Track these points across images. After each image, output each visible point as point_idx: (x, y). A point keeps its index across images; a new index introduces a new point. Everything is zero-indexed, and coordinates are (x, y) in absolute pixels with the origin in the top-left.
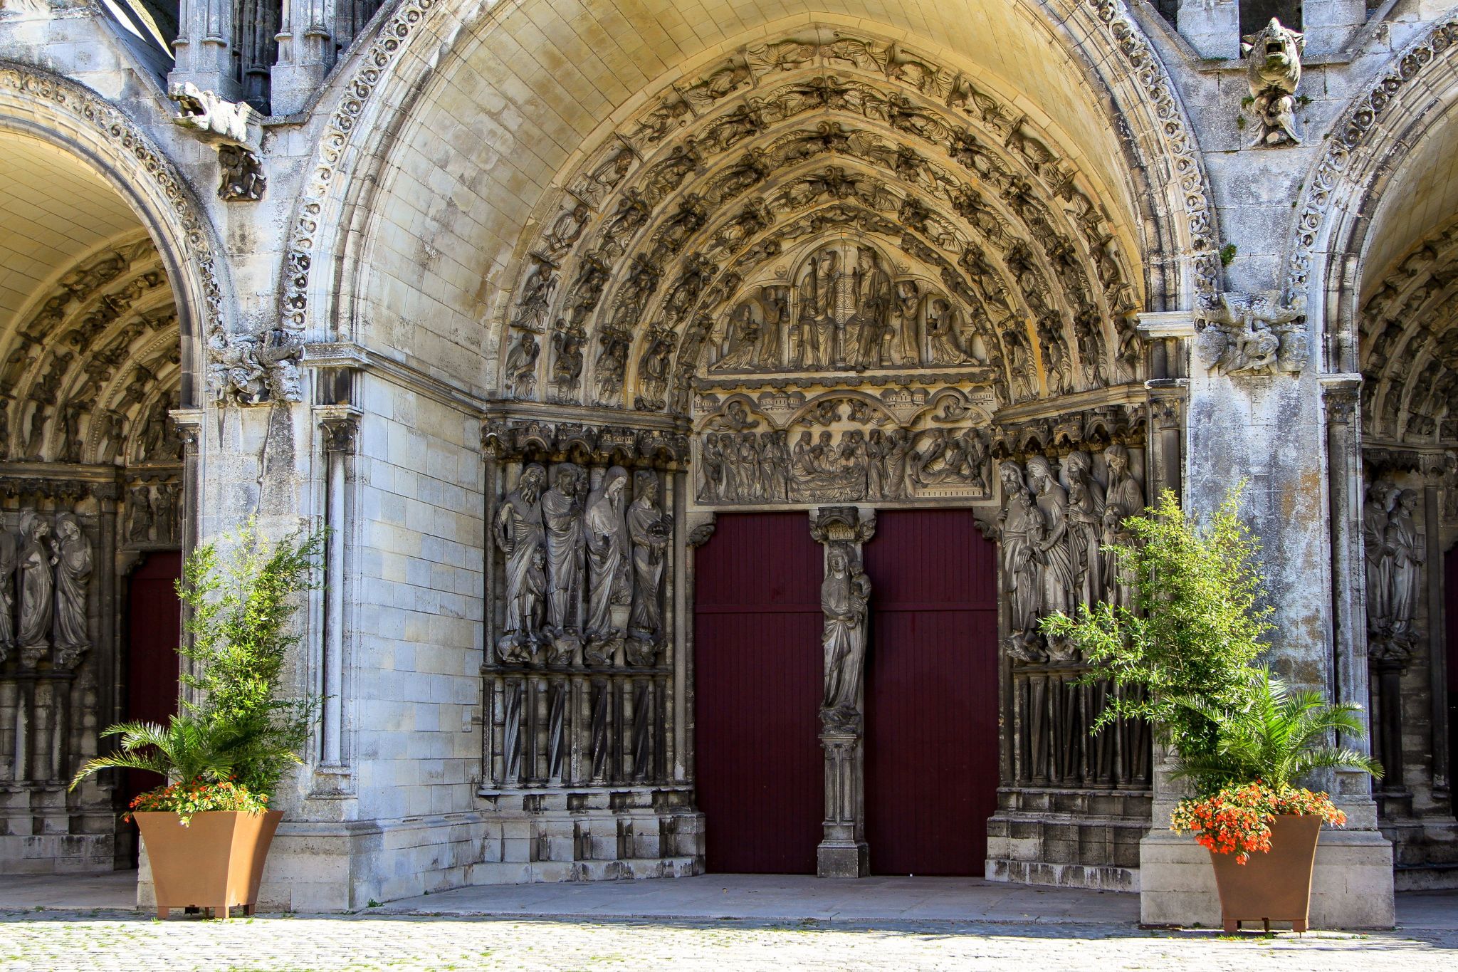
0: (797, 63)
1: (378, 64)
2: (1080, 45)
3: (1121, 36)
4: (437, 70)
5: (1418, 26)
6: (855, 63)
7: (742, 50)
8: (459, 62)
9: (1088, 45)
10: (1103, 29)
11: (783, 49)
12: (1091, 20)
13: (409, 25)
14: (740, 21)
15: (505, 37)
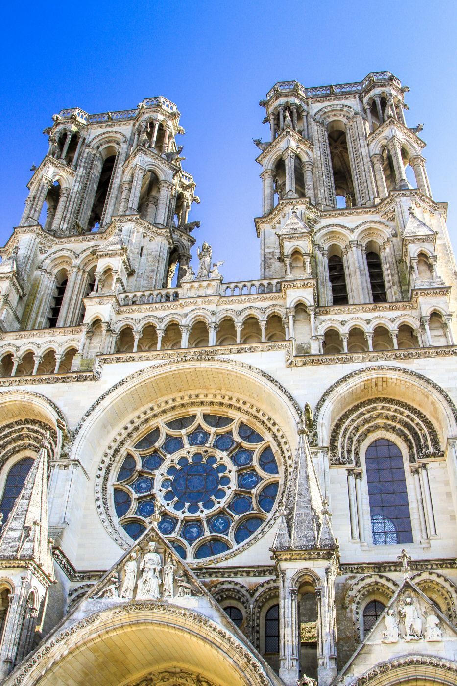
0: (168, 679)
1: (25, 672)
2: (248, 679)
3: (261, 677)
4: (44, 676)
5: (353, 678)
6: (187, 680)
7: (150, 674)
8: (52, 673)
9: (251, 680)
10: (256, 675)
11: (164, 674)
12: (252, 671)
13: (37, 660)
14: (150, 664)
15: (68, 666)
